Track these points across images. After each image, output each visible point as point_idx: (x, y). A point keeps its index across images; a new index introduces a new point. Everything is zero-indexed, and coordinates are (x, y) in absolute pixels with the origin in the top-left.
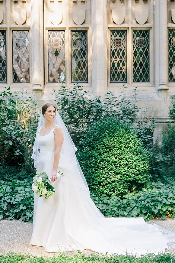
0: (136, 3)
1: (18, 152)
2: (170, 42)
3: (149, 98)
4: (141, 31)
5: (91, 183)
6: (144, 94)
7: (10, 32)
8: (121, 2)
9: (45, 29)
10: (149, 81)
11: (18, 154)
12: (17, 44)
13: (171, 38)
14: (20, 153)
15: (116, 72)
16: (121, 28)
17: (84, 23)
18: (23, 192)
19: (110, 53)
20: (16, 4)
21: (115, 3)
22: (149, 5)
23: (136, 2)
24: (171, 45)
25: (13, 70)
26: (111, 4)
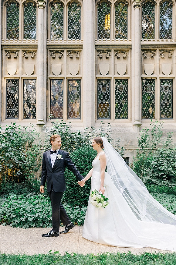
0: (118, 60)
1: (19, 173)
2: (143, 88)
3: (126, 131)
4: (121, 80)
5: (68, 197)
6: (123, 128)
7: (22, 81)
9: (48, 78)
10: (127, 118)
11: (19, 174)
12: (27, 90)
13: (144, 86)
14: (21, 173)
15: (106, 111)
16: (106, 78)
17: (78, 74)
18: (16, 204)
19: (98, 97)
20: (27, 59)
21: (102, 59)
22: (127, 61)
23: (117, 58)
24: (144, 91)
25: (24, 109)
26: (99, 60)
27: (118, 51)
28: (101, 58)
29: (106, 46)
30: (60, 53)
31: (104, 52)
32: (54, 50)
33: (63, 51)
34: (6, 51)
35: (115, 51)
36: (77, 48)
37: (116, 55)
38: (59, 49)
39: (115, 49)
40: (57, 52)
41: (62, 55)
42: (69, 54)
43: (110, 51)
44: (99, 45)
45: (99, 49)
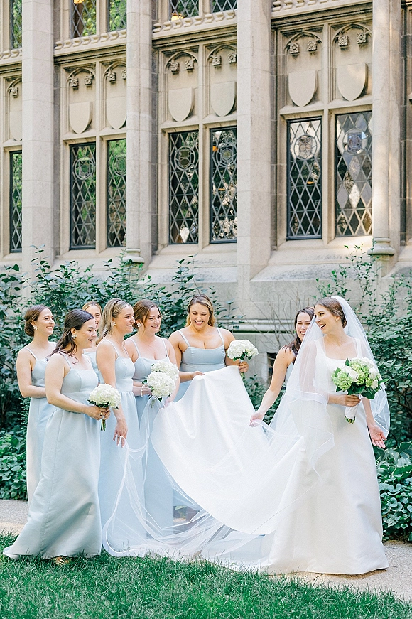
0: (343, 52)
7: (101, 145)
8: (311, 54)
21: (298, 58)
23: (341, 49)
26: (290, 60)
27: (341, 26)
28: (295, 55)
29: (305, 18)
30: (190, 56)
31: (304, 36)
32: (175, 51)
33: (196, 50)
34: (68, 70)
35: (334, 27)
36: (231, 36)
37: (336, 40)
38: (185, 46)
39: (333, 21)
40: (182, 54)
41: (195, 61)
42: (212, 54)
43: (320, 29)
44: (286, 18)
45: (287, 29)
